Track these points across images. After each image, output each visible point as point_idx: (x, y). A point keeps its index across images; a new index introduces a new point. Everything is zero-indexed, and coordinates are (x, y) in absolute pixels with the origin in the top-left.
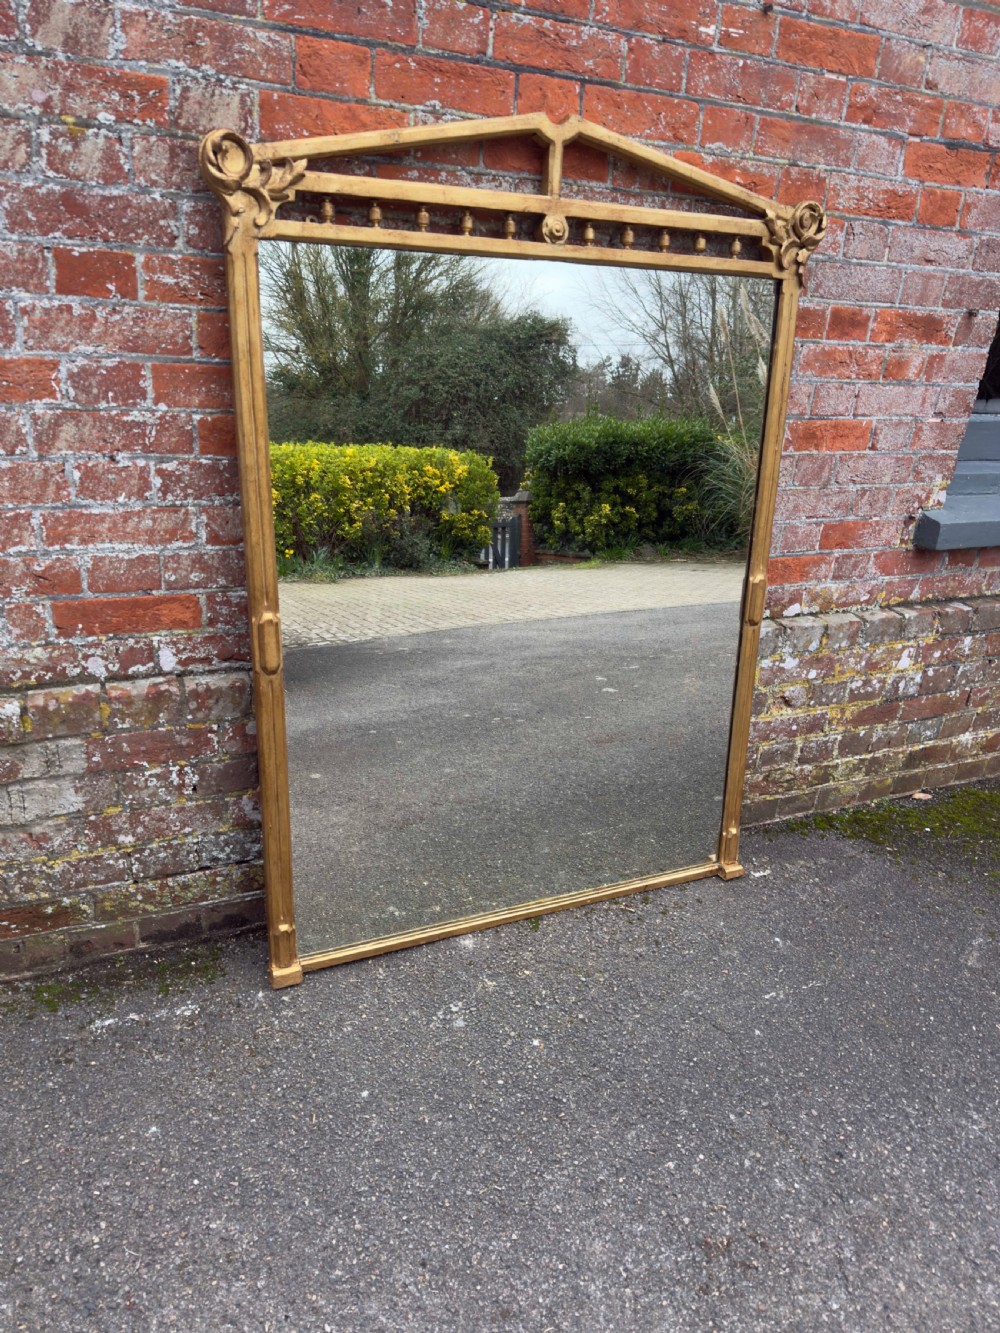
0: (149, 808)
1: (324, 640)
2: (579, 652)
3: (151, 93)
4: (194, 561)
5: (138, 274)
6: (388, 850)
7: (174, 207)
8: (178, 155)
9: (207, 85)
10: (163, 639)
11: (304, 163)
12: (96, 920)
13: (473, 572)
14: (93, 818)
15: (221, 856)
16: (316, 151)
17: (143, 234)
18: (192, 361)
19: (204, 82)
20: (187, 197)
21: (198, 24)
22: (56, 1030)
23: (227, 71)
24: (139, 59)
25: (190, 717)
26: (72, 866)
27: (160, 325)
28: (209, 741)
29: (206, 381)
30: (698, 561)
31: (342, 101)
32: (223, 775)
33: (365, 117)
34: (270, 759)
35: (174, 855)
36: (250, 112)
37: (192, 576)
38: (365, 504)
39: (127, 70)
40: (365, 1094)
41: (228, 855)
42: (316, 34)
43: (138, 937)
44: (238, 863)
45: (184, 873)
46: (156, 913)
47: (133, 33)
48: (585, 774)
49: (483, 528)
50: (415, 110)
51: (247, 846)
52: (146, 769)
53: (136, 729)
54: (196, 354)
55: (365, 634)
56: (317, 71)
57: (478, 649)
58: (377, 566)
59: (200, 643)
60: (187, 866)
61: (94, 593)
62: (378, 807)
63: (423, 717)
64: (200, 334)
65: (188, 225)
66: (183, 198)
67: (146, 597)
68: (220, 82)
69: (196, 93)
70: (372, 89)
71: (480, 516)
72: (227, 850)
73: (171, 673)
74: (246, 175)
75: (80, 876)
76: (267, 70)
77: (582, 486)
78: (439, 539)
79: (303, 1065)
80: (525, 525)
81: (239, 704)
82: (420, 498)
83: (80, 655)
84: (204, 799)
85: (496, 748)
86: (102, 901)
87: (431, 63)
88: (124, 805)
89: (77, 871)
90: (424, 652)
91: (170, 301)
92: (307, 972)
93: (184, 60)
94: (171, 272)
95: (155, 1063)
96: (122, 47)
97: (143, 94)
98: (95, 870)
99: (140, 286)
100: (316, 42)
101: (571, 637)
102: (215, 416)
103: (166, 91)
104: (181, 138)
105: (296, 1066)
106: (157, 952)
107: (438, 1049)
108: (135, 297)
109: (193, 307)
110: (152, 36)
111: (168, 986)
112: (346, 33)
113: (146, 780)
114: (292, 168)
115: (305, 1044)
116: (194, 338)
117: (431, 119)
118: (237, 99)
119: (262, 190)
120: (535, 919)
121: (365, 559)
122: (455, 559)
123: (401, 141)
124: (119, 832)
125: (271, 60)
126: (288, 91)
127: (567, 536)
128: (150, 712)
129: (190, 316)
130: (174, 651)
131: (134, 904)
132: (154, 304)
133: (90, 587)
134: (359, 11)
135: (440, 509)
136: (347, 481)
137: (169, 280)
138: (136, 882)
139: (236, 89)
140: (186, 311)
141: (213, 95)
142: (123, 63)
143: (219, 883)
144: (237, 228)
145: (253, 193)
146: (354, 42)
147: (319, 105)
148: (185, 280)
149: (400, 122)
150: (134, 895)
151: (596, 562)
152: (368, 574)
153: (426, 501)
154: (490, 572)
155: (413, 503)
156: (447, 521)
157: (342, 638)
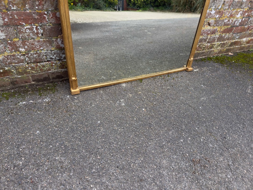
0: (28, 40)
1: (80, 22)
2: (140, 26)
6: (100, 64)
12: (17, 75)
13: (113, 11)
14: (9, 42)
15: (53, 57)
22: (8, 105)
25: (37, 8)
26: (6, 57)
28: (45, 18)
30: (163, 12)
32: (51, 30)
34: (64, 23)
35: (39, 56)
40: (99, 122)
41: (55, 57)
43: (31, 80)
44: (59, 60)
45: (42, 62)
46: (36, 73)
48: (147, 49)
49: (116, 0)
51: (61, 55)
52: (24, 26)
53: (19, 10)
57: (117, 25)
58: (92, 8)
60: (43, 60)
63: (106, 37)
72: (55, 56)
75: (9, 61)
78: (106, 2)
79: (81, 115)
80: (125, 0)
81: (53, 4)
84: (46, 38)
85: (124, 44)
86: (18, 69)
88: (19, 38)
89: (8, 59)
90: (104, 25)
92: (81, 91)
95: (38, 114)
98: (14, 59)
101: (137, 23)
105: (79, 115)
106: (38, 84)
107: (118, 111)
111: (42, 93)
113: (25, 30)
115: (82, 109)
120: (141, 80)
121: (89, 6)
122: (109, 7)
124: (20, 47)
127: (134, 4)
128: (22, 4)
131: (29, 70)
138: (28, 64)
143: (54, 66)
150: (28, 68)
151: (140, 10)
152: (89, 10)
154: (117, 11)
157: (85, 22)
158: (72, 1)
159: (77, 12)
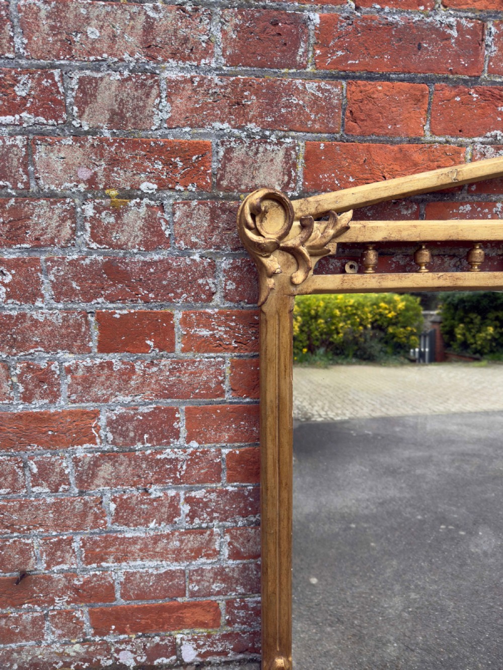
2: (491, 451)
3: (194, 158)
4: (216, 574)
5: (176, 330)
7: (213, 266)
8: (219, 216)
9: (251, 144)
10: (186, 637)
11: (350, 214)
16: (364, 200)
17: (182, 293)
18: (224, 402)
19: (248, 141)
20: (226, 255)
21: (245, 83)
23: (272, 127)
24: (184, 126)
27: (195, 373)
29: (235, 419)
31: (392, 143)
33: (417, 157)
36: (295, 165)
37: (213, 587)
38: (346, 324)
39: (171, 138)
42: (371, 77)
47: (178, 101)
49: (413, 338)
50: (473, 142)
54: (228, 396)
55: (344, 414)
56: (368, 115)
57: (418, 439)
58: (350, 356)
59: (218, 640)
61: (126, 600)
62: (361, 638)
63: (387, 513)
64: (232, 378)
65: (226, 281)
66: (222, 256)
67: (171, 603)
68: (264, 138)
69: (239, 152)
70: (427, 127)
71: (412, 331)
73: (191, 664)
74: (286, 233)
76: (314, 121)
77: (474, 315)
78: (386, 343)
80: (438, 335)
82: (376, 320)
83: (113, 650)
85: (449, 570)
87: (496, 92)
91: (205, 352)
93: (229, 122)
94: (207, 326)
96: (166, 116)
97: (186, 160)
99: (177, 340)
100: (369, 86)
102: (243, 449)
103: (208, 155)
104: (222, 199)
108: (173, 351)
109: (227, 355)
110: (197, 102)
112: (404, 72)
114: (336, 222)
116: (227, 382)
117: (491, 149)
118: (281, 154)
119: (301, 248)
121: (344, 354)
122: (395, 355)
123: (460, 178)
125: (320, 109)
126: (336, 139)
127: (465, 345)
129: (224, 363)
130: (195, 646)
132: (190, 355)
133: (122, 596)
134: (420, 47)
135: (388, 326)
136: (337, 312)
137: (205, 333)
139: (280, 143)
140: (220, 359)
141: (257, 153)
142: (167, 132)
144: (272, 289)
145: (293, 252)
146: (411, 80)
147: (368, 150)
148: (221, 332)
149: (455, 158)
151: (484, 363)
152: (344, 363)
153: (379, 323)
154: (417, 366)
155: (372, 323)
156: (391, 334)
157: (331, 416)
158: (305, 344)
159: (315, 370)
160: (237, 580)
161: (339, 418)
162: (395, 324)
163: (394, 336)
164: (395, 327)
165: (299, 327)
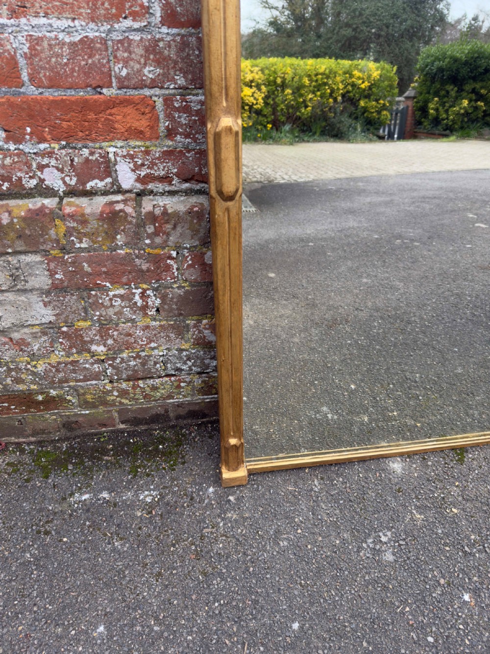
0: (117, 325)
1: (284, 179)
2: (451, 195)
4: (147, 50)
6: (321, 345)
10: (119, 151)
12: (80, 407)
13: (375, 141)
14: (65, 329)
15: (184, 367)
25: (147, 241)
26: (53, 367)
28: (168, 268)
32: (183, 300)
35: (143, 364)
37: (146, 71)
38: (316, 96)
40: (296, 626)
41: (190, 367)
43: (117, 420)
44: (199, 373)
45: (152, 378)
46: (131, 405)
48: (477, 297)
49: (385, 112)
51: (207, 361)
52: (110, 290)
53: (95, 250)
55: (308, 177)
57: (381, 190)
58: (318, 134)
59: (158, 158)
60: (155, 373)
61: (38, 87)
62: (314, 306)
63: (345, 236)
67: (96, 97)
71: (384, 105)
72: (190, 363)
73: (129, 191)
75: (61, 375)
77: (452, 87)
78: (356, 119)
79: (241, 580)
80: (410, 112)
81: (198, 231)
82: (348, 92)
83: (34, 166)
84: (167, 320)
85: (401, 265)
86: (84, 394)
88: (92, 319)
89: (58, 371)
90: (346, 190)
92: (251, 473)
95: (114, 550)
98: (74, 371)
101: (444, 185)
105: (234, 579)
106: (134, 431)
107: (368, 583)
111: (139, 467)
113: (111, 300)
115: (244, 553)
120: (461, 451)
121: (311, 131)
124: (92, 342)
127: (436, 121)
128: (106, 233)
130: (131, 165)
131: (112, 398)
133: (32, 79)
135: (359, 100)
136: (306, 81)
138: (111, 382)
143: (183, 388)
150: (111, 391)
151: (453, 138)
152: (311, 140)
153: (351, 94)
154: (385, 142)
155: (343, 96)
156: (363, 107)
157: (295, 179)
158: (269, 119)
159: (279, 146)
160: (176, 63)
161: (302, 180)
162: (368, 97)
163: (365, 110)
164: (367, 100)
165: (263, 99)
